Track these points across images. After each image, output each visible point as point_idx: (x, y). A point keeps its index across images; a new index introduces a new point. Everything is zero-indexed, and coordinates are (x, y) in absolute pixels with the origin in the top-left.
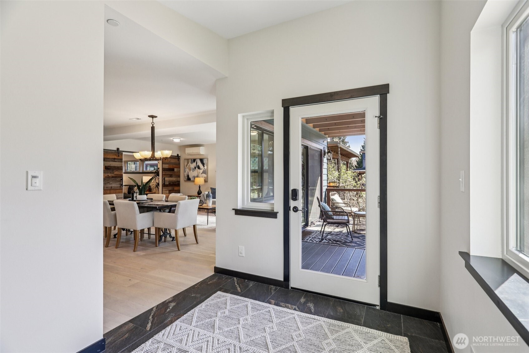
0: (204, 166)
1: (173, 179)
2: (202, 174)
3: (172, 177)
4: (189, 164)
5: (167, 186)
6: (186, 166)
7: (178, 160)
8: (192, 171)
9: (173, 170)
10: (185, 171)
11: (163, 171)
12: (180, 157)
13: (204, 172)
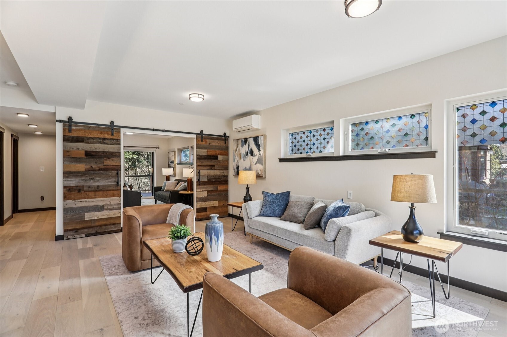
0: (259, 150)
1: (217, 173)
2: (256, 164)
3: (214, 170)
4: (239, 148)
5: (204, 183)
6: (235, 152)
7: (225, 143)
8: (242, 160)
9: (216, 158)
10: (234, 161)
11: (198, 160)
12: (229, 137)
13: (259, 161)
